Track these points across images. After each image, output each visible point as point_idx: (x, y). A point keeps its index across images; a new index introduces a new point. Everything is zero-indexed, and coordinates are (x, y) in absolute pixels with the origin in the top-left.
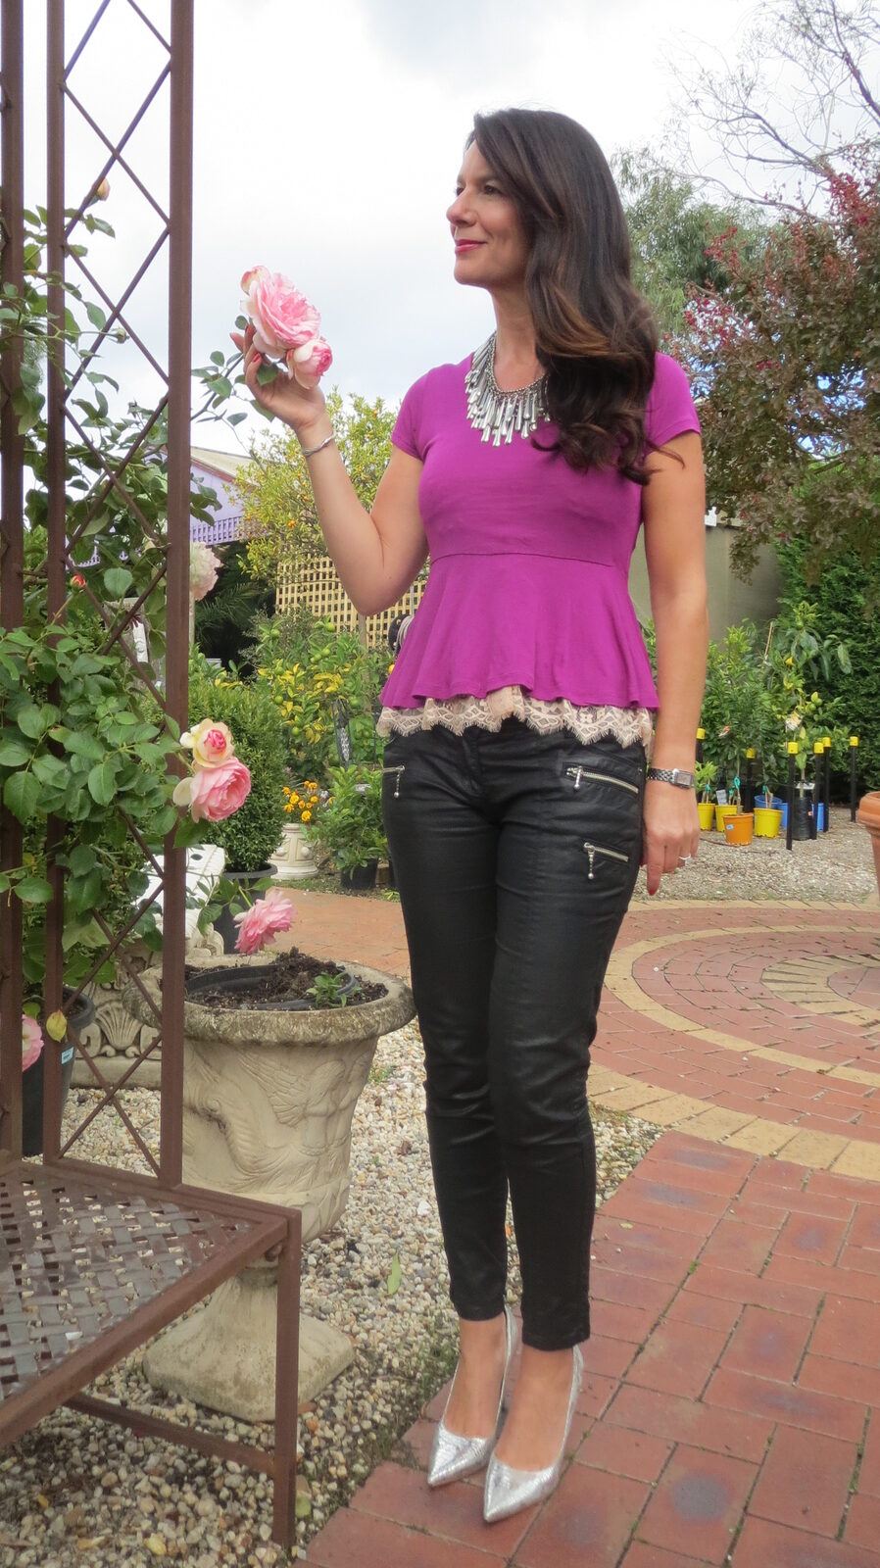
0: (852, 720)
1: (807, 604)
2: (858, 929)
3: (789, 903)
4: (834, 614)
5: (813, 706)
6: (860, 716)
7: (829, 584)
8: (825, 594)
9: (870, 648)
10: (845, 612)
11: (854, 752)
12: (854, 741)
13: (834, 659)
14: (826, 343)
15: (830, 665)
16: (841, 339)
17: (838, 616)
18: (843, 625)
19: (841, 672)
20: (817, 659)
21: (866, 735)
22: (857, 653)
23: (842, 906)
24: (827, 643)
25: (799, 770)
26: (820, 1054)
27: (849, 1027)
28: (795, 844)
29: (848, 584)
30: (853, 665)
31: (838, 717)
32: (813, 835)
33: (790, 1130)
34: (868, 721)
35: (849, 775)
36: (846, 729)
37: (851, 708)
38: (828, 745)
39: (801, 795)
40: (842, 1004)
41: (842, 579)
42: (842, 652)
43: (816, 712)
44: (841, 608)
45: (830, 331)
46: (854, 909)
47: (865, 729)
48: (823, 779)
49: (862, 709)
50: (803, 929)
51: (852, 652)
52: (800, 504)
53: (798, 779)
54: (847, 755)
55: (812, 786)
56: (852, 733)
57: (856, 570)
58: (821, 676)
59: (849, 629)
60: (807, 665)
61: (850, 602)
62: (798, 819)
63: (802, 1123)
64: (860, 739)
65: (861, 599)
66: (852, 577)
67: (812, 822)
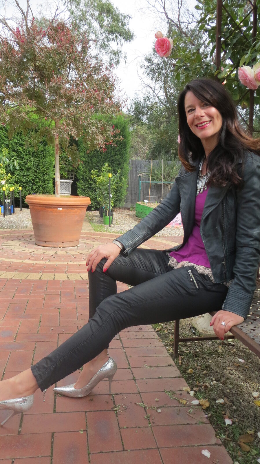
0: (20, 183)
1: (6, 149)
2: (26, 234)
3: (6, 230)
4: (13, 152)
5: (9, 178)
6: (21, 182)
7: (12, 144)
8: (10, 146)
9: (24, 163)
10: (16, 152)
11: (20, 192)
12: (21, 188)
13: (14, 166)
14: (14, 73)
15: (13, 167)
16: (17, 72)
17: (14, 153)
18: (16, 156)
19: (16, 169)
20: (9, 165)
21: (24, 187)
22: (20, 164)
23: (21, 229)
24: (11, 161)
25: (6, 196)
26: (20, 259)
27: (27, 253)
28: (6, 216)
29: (17, 144)
30: (19, 167)
31: (15, 182)
32: (10, 214)
33: (15, 273)
34: (23, 183)
35: (19, 198)
36: (18, 185)
37: (19, 179)
38: (14, 189)
39: (7, 203)
40: (24, 249)
41: (15, 143)
42: (16, 163)
43: (10, 179)
44: (14, 151)
45: (15, 69)
46: (24, 230)
47: (23, 185)
48: (12, 199)
49: (22, 180)
50: (11, 234)
51: (19, 164)
52: (7, 115)
53: (6, 199)
54: (18, 193)
55: (9, 201)
56: (20, 186)
57: (19, 141)
58: (10, 170)
59: (18, 157)
60: (6, 167)
61: (18, 149)
62: (6, 209)
63: (18, 271)
64: (22, 188)
65: (21, 149)
66: (18, 142)
67: (10, 210)
